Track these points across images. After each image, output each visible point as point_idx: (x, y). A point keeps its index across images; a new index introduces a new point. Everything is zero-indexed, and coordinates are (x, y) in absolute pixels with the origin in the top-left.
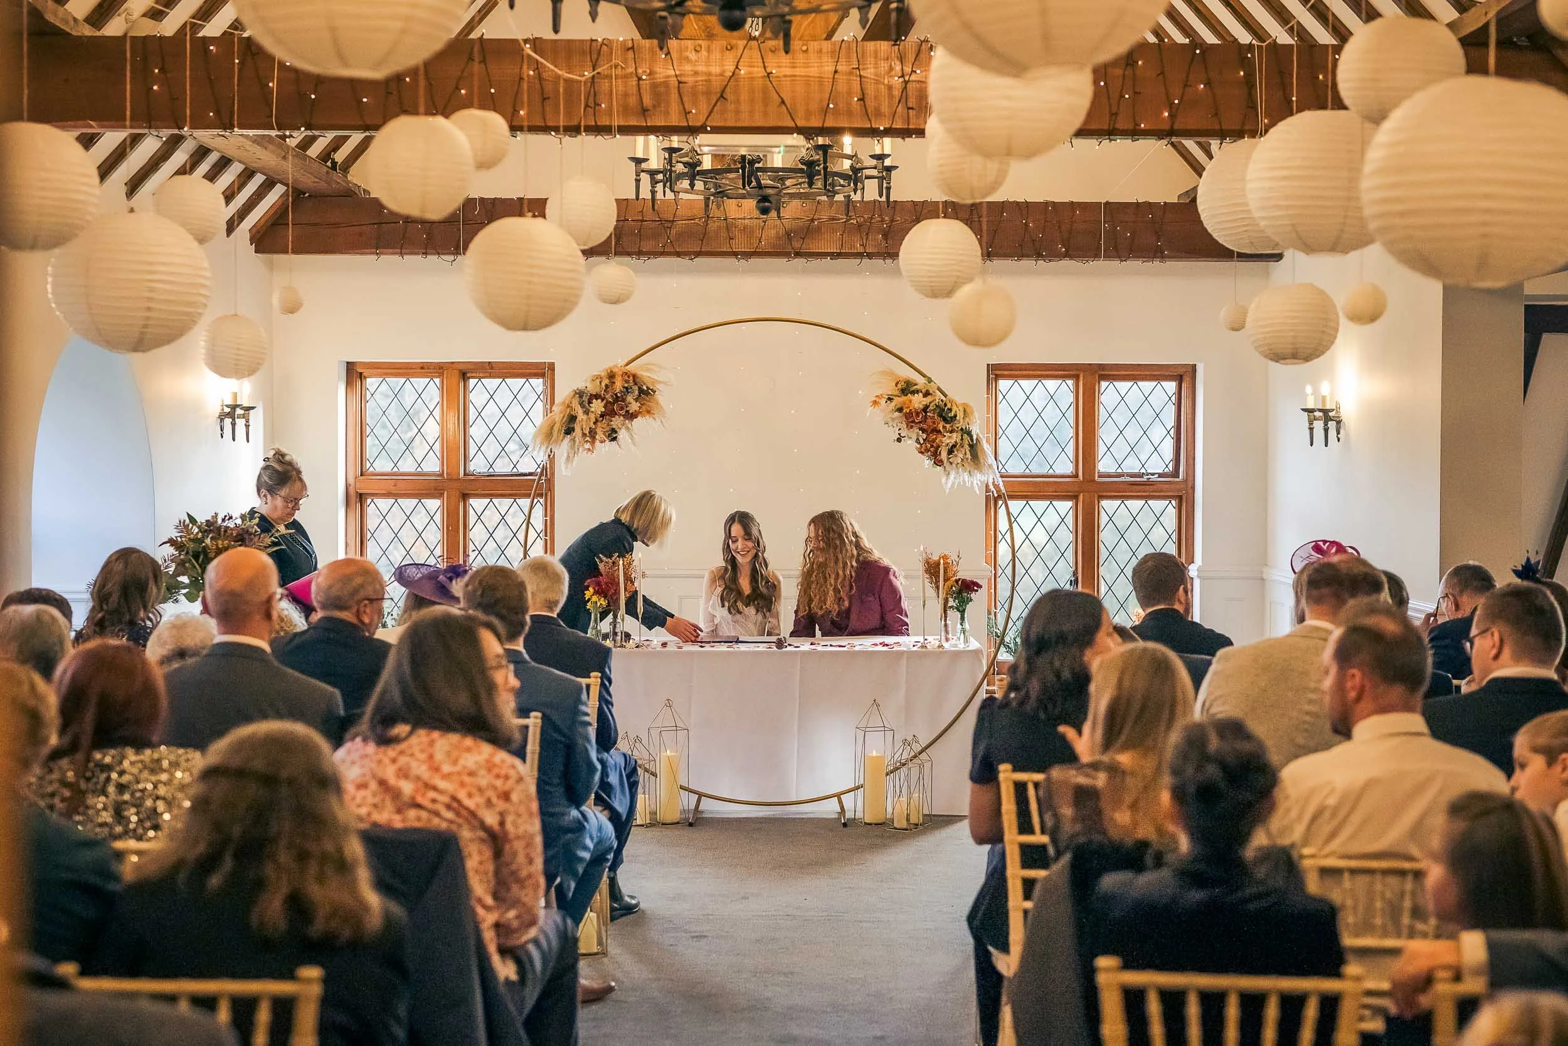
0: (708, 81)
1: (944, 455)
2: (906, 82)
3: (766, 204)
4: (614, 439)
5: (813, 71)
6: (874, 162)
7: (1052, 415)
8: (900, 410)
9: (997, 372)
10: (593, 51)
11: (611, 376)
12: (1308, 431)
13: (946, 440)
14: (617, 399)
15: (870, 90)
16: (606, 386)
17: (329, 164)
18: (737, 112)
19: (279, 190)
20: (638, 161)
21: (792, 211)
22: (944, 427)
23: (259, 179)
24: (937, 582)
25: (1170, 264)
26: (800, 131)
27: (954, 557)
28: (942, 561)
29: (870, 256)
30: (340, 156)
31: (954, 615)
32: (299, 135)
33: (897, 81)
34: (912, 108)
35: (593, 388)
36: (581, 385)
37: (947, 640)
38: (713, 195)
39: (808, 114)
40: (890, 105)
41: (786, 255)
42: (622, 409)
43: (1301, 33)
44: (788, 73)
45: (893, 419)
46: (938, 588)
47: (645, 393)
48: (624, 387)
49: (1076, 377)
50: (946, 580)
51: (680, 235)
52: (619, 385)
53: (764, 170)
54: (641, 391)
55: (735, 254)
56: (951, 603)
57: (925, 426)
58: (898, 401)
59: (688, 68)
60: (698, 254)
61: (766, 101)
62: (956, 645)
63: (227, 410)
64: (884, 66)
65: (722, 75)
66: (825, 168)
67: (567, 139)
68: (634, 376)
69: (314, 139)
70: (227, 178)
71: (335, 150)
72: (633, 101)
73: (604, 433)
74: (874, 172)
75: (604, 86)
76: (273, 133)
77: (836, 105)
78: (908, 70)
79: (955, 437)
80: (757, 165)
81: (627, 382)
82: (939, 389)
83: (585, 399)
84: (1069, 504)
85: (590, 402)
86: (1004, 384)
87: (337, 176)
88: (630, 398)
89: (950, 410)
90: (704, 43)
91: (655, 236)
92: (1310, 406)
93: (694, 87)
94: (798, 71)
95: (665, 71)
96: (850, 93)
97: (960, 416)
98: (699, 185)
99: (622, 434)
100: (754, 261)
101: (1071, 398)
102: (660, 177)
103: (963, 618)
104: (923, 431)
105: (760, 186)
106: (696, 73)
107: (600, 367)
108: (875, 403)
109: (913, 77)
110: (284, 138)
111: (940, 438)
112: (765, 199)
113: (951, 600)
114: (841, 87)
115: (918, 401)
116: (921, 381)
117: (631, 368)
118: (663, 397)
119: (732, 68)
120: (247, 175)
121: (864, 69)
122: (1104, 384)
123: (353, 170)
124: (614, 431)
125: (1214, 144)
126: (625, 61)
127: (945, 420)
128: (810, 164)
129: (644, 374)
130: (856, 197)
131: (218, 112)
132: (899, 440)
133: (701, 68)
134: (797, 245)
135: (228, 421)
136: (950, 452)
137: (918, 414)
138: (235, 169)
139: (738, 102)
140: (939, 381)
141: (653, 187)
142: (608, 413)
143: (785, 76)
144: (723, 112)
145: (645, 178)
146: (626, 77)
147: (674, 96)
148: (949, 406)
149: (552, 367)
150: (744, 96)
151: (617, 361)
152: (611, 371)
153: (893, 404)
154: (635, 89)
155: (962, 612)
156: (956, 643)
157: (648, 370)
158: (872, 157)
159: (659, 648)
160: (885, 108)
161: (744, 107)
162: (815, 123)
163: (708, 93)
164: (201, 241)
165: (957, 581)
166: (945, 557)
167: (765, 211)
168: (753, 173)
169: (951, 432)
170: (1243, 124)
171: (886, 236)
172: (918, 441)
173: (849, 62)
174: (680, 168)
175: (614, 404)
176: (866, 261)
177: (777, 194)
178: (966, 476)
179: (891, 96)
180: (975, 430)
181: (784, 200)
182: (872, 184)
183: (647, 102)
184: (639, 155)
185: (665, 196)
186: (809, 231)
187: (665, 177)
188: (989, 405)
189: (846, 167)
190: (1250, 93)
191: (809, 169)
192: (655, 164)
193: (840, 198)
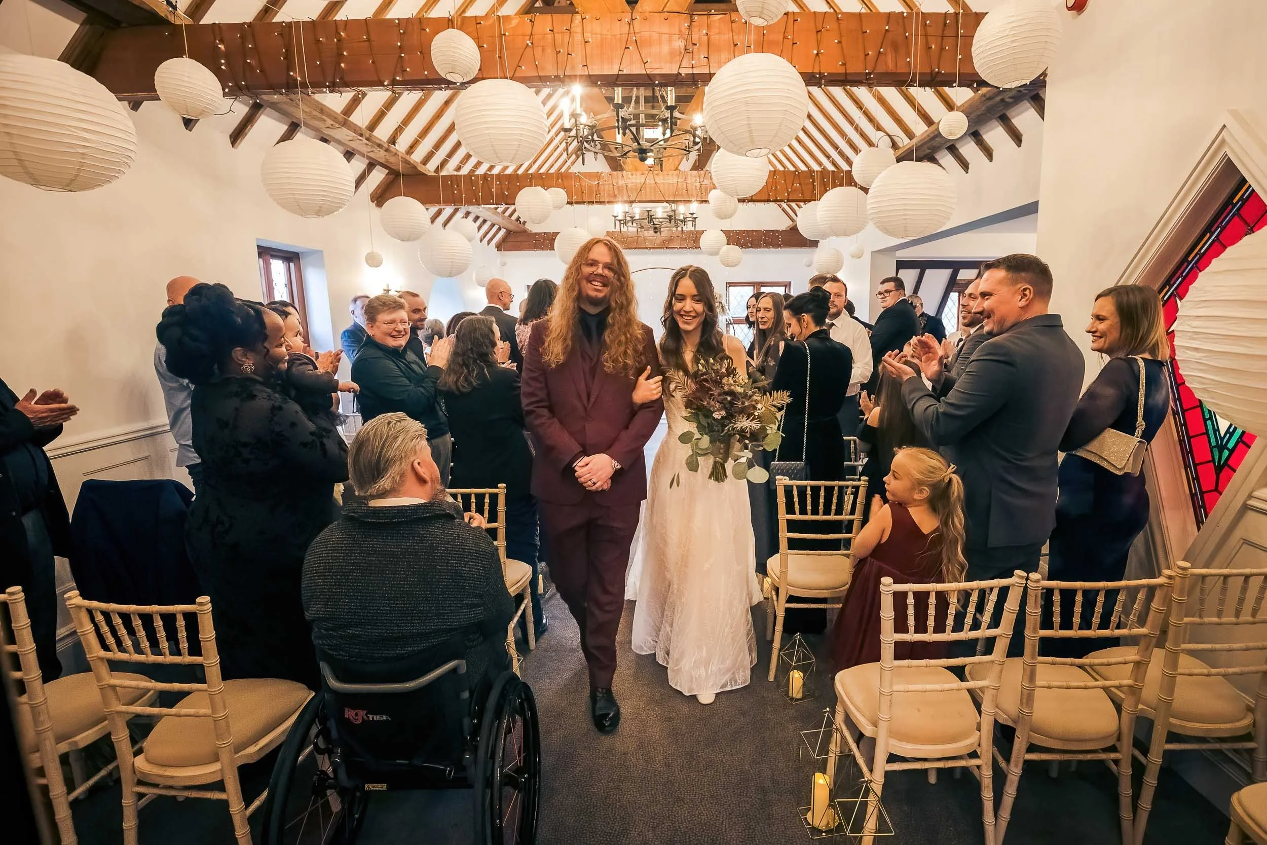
0: (636, 185)
2: (701, 184)
3: (656, 230)
5: (670, 181)
6: (690, 216)
9: (730, 284)
10: (598, 176)
15: (689, 189)
18: (646, 195)
19: (503, 232)
20: (615, 217)
21: (665, 233)
23: (496, 227)
25: (783, 249)
26: (667, 202)
29: (689, 248)
32: (503, 207)
33: (698, 185)
34: (703, 193)
38: (640, 228)
39: (669, 196)
40: (696, 191)
41: (663, 248)
43: (834, 164)
51: (630, 243)
53: (655, 218)
55: (647, 248)
59: (629, 181)
60: (636, 249)
61: (655, 191)
64: (694, 179)
65: (640, 183)
66: (675, 217)
67: (590, 206)
69: (508, 208)
70: (486, 227)
72: (611, 192)
74: (690, 219)
75: (602, 187)
76: (493, 206)
77: (678, 193)
78: (702, 179)
86: (731, 288)
87: (521, 226)
90: (634, 172)
93: (631, 187)
94: (666, 181)
95: (621, 182)
96: (682, 189)
98: (635, 225)
100: (653, 251)
102: (622, 222)
105: (654, 224)
106: (632, 183)
109: (704, 182)
110: (496, 209)
112: (656, 228)
114: (680, 187)
119: (644, 181)
120: (493, 225)
121: (687, 181)
125: (802, 204)
126: (608, 179)
128: (670, 216)
130: (685, 229)
131: (476, 200)
133: (633, 181)
134: (666, 245)
138: (488, 224)
139: (646, 192)
141: (620, 226)
143: (661, 183)
144: (641, 195)
145: (618, 222)
146: (609, 184)
147: (625, 190)
150: (648, 190)
154: (612, 188)
158: (689, 214)
160: (694, 193)
161: (648, 193)
162: (672, 199)
163: (636, 189)
164: (470, 240)
167: (656, 232)
168: (652, 219)
170: (811, 197)
171: (694, 242)
173: (683, 178)
174: (628, 219)
176: (688, 250)
177: (660, 226)
179: (696, 189)
180: (724, 302)
181: (662, 229)
182: (690, 224)
183: (616, 192)
184: (615, 215)
185: (624, 229)
186: (670, 240)
187: (624, 222)
188: (728, 296)
189: (681, 217)
190: (814, 186)
191: (670, 218)
192: (620, 218)
193: (679, 229)
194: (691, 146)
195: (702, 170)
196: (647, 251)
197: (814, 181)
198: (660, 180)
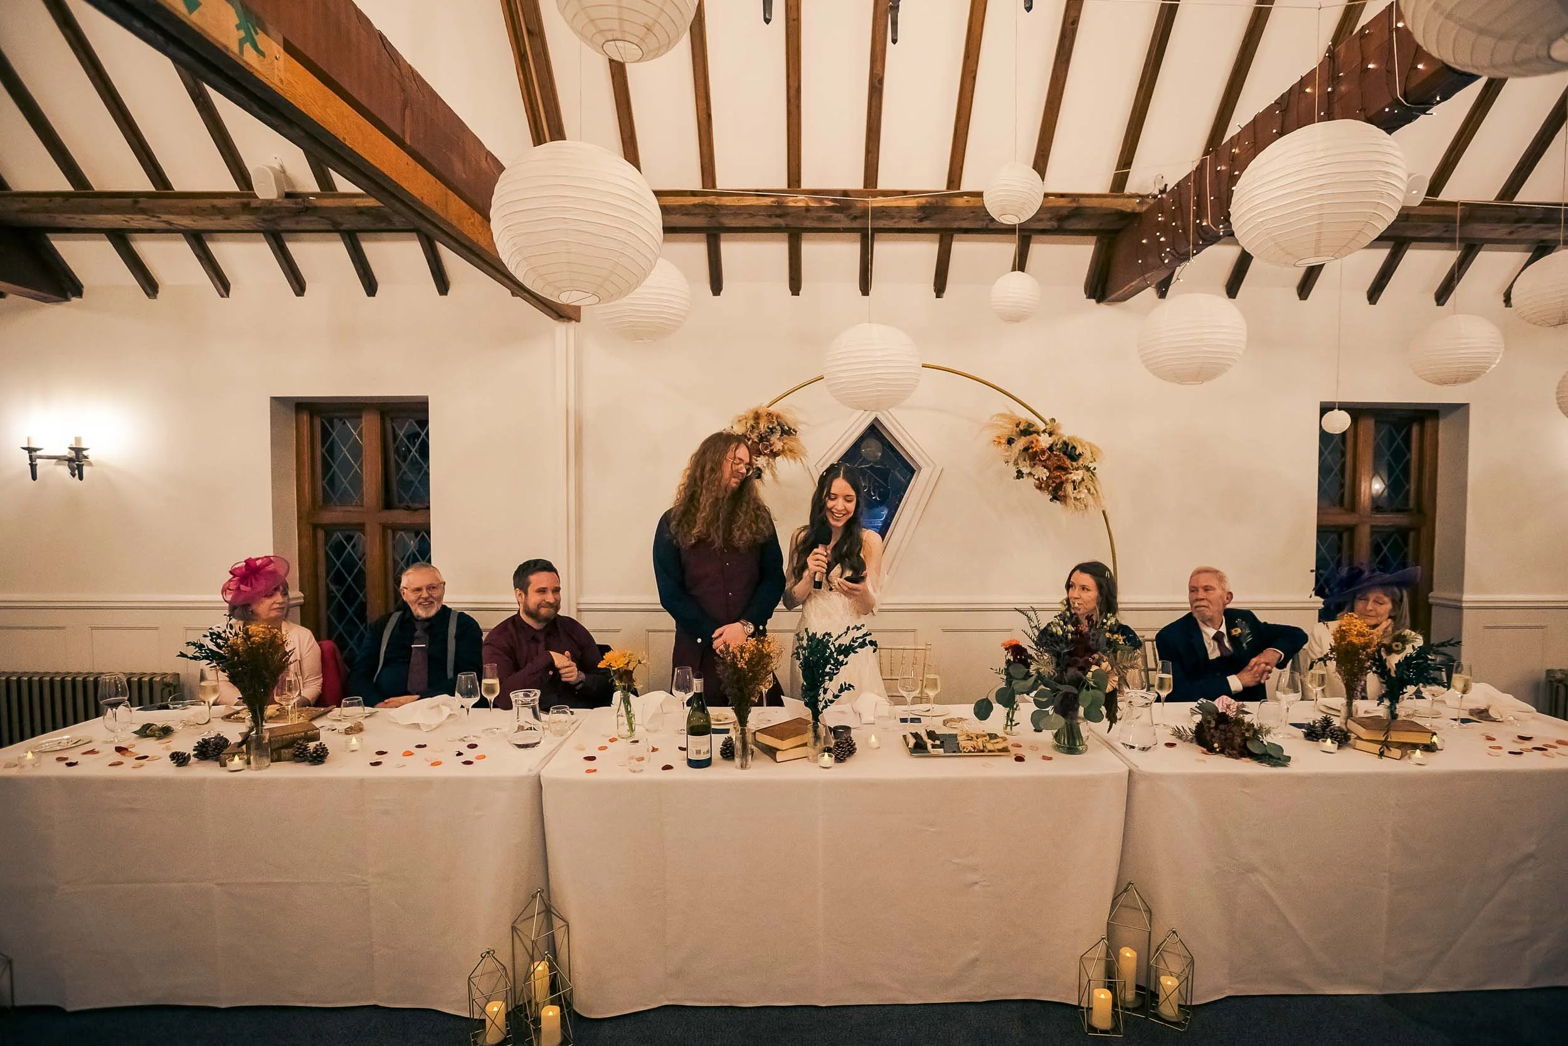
8: (1027, 449)
11: (757, 417)
14: (762, 438)
16: (752, 427)
35: (739, 430)
42: (766, 448)
47: (788, 432)
48: (768, 428)
52: (763, 426)
54: (783, 432)
57: (1050, 464)
58: (1023, 440)
68: (777, 416)
79: (1082, 474)
81: (770, 422)
88: (774, 438)
89: (1075, 448)
97: (1088, 454)
104: (1048, 468)
107: (746, 408)
108: (996, 442)
115: (1044, 441)
116: (1039, 423)
117: (775, 408)
118: (802, 434)
127: (1072, 460)
129: (786, 414)
136: (1075, 488)
137: (1044, 453)
151: (760, 401)
152: (757, 413)
157: (791, 410)
172: (1039, 478)
175: (758, 443)
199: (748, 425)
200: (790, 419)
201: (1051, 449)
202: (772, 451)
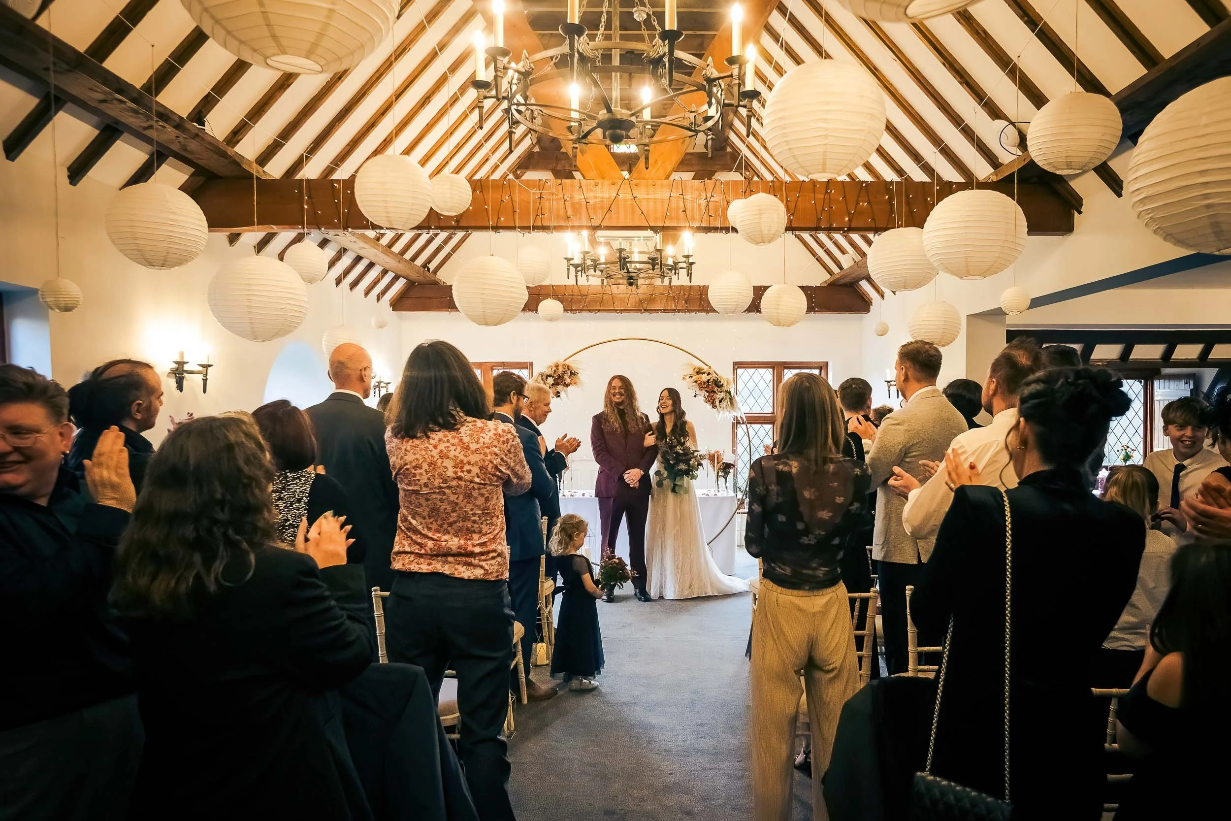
0: (602, 201)
1: (717, 403)
2: (708, 202)
3: (631, 281)
4: (559, 396)
5: (658, 196)
6: (684, 259)
7: (762, 385)
8: (696, 382)
9: (738, 365)
10: (540, 186)
11: (557, 366)
12: (888, 392)
13: (718, 396)
14: (559, 377)
15: (689, 206)
16: (555, 371)
17: (426, 269)
18: (618, 218)
19: (400, 284)
20: (568, 260)
21: (643, 287)
22: (717, 390)
23: (390, 275)
24: (714, 463)
26: (654, 229)
27: (722, 452)
28: (716, 454)
29: (679, 311)
30: (432, 266)
31: (722, 480)
33: (703, 203)
34: (711, 216)
35: (548, 372)
36: (543, 371)
37: (719, 491)
38: (606, 278)
39: (656, 219)
40: (700, 214)
41: (640, 311)
42: (562, 382)
44: (645, 197)
45: (693, 386)
46: (714, 466)
47: (573, 374)
48: (563, 371)
49: (773, 368)
50: (718, 463)
51: (589, 302)
52: (560, 370)
53: (630, 262)
54: (571, 373)
55: (616, 310)
56: (720, 474)
57: (708, 390)
58: (695, 377)
59: (591, 194)
60: (599, 311)
61: (633, 212)
62: (723, 495)
63: (377, 384)
64: (696, 194)
65: (609, 198)
66: (661, 261)
67: (527, 235)
68: (568, 366)
71: (429, 263)
72: (562, 212)
73: (553, 394)
74: (684, 265)
75: (546, 204)
77: (670, 214)
78: (709, 195)
79: (723, 395)
80: (627, 260)
81: (564, 368)
82: (715, 372)
83: (544, 377)
84: (770, 426)
85: (547, 379)
86: (740, 371)
87: (431, 276)
88: (566, 377)
89: (720, 381)
90: (600, 182)
91: (579, 302)
92: (889, 379)
93: (595, 204)
94: (650, 196)
95: (578, 197)
96: (678, 208)
97: (725, 384)
98: (599, 273)
99: (562, 394)
100: (625, 314)
101: (771, 377)
102: (579, 269)
103: (726, 481)
104: (707, 392)
105: (628, 272)
106: (596, 197)
107: (552, 362)
108: (684, 378)
109: (712, 199)
111: (715, 395)
112: (631, 278)
113: (720, 472)
114: (674, 204)
115: (704, 378)
116: (706, 368)
117: (567, 362)
118: (582, 376)
119: (615, 195)
120: (385, 272)
121: (686, 195)
122: (786, 371)
123: (438, 273)
124: (558, 392)
125: (871, 236)
126: (558, 191)
127: (718, 387)
128: (653, 259)
129: (570, 365)
130: (674, 282)
132: (695, 396)
133: (599, 195)
134: (645, 306)
135: (377, 389)
136: (720, 402)
137: (704, 383)
138: (378, 269)
139: (618, 213)
140: (714, 368)
141: (576, 273)
142: (556, 384)
143: (643, 199)
144: (611, 218)
145: (572, 269)
146: (558, 200)
147: (584, 209)
148: (720, 380)
149: (531, 364)
150: (621, 210)
151: (560, 360)
152: (557, 364)
153: (693, 379)
154: (563, 205)
155: (726, 478)
156: (723, 493)
157: (574, 364)
158: (684, 256)
159: (581, 496)
160: (697, 217)
161: (622, 216)
162: (658, 225)
163: (602, 208)
165: (723, 463)
166: (717, 452)
167: (630, 286)
168: (625, 263)
169: (721, 392)
170: (888, 224)
171: (686, 302)
172: (704, 397)
173: (677, 192)
174: (589, 262)
175: (558, 379)
176: (677, 314)
177: (637, 276)
178: (727, 413)
179: (700, 210)
180: (733, 391)
181: (640, 282)
182: (683, 273)
183: (570, 212)
184: (569, 256)
185: (582, 281)
186: (651, 299)
187: (581, 268)
188: (735, 380)
189: (670, 262)
190: (892, 205)
191: (653, 262)
192: (577, 261)
193: (666, 282)
194: (699, 122)
195: (710, 178)
196: (614, 314)
197: (891, 199)
198: (640, 194)
199: (553, 370)
200: (575, 366)
201: (708, 381)
202: (565, 383)
